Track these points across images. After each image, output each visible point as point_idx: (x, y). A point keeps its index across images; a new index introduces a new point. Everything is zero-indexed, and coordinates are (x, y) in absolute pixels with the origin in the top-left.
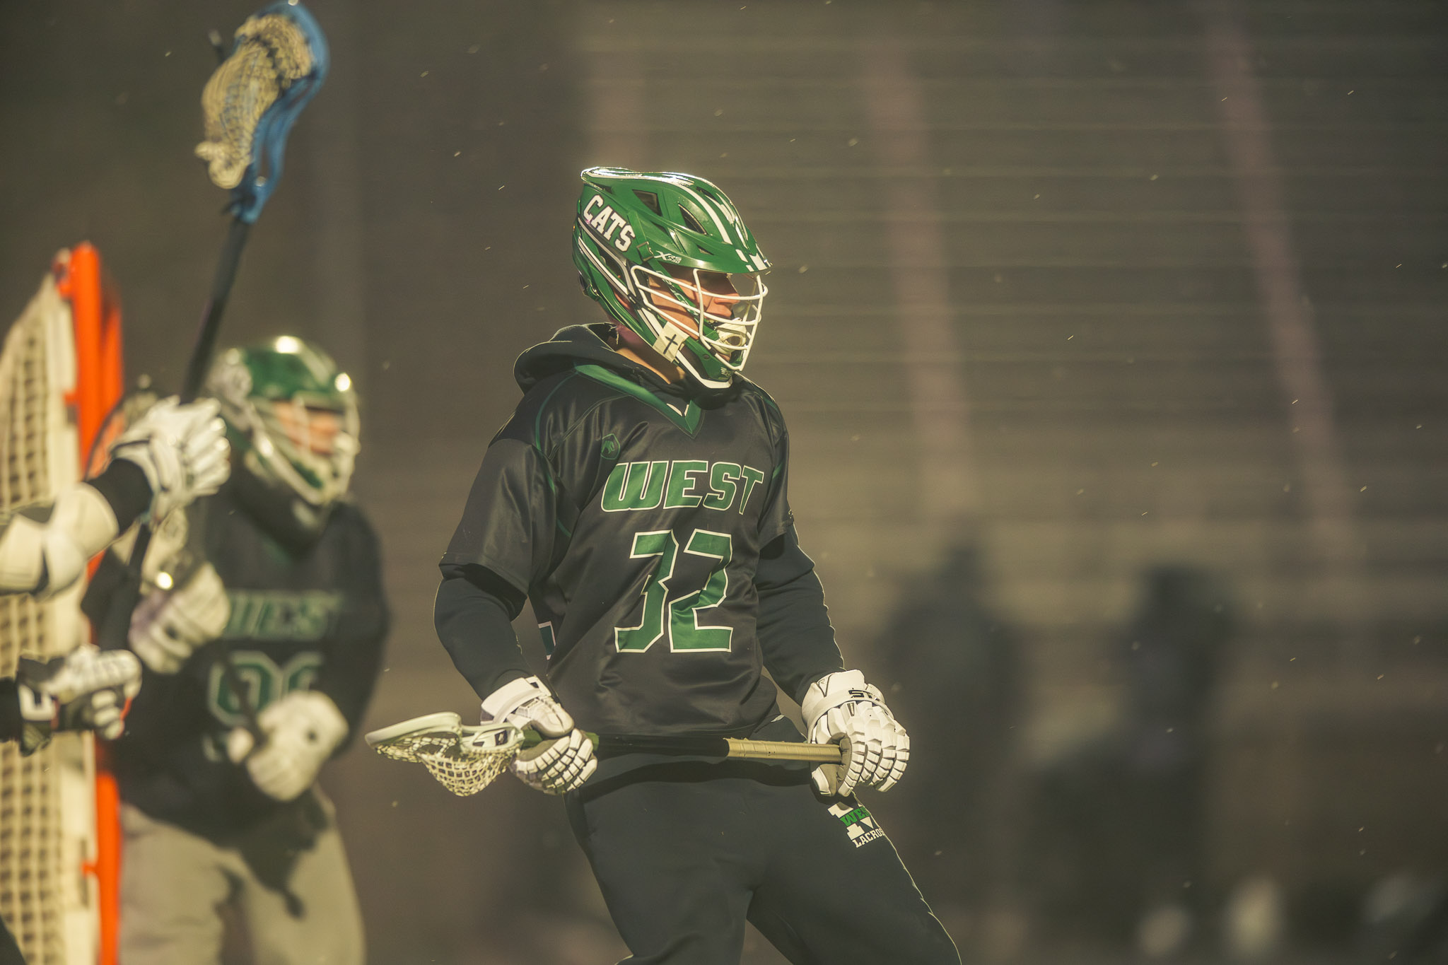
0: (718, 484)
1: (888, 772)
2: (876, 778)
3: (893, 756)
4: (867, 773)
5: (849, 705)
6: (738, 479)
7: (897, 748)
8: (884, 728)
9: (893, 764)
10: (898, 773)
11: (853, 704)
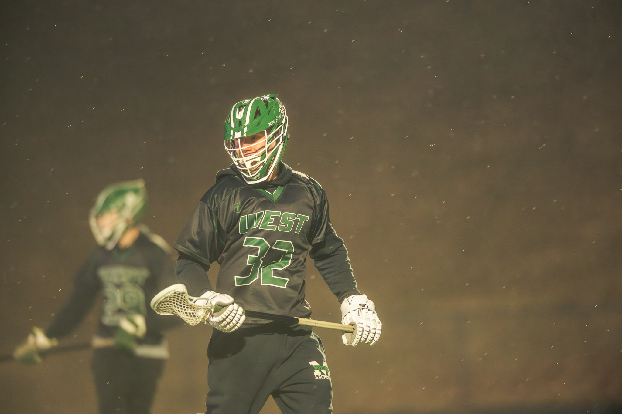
0: (284, 221)
1: (372, 338)
2: (368, 341)
3: (375, 332)
4: (363, 339)
5: (358, 310)
6: (295, 219)
7: (377, 329)
8: (372, 321)
9: (375, 335)
10: (377, 338)
11: (360, 310)
